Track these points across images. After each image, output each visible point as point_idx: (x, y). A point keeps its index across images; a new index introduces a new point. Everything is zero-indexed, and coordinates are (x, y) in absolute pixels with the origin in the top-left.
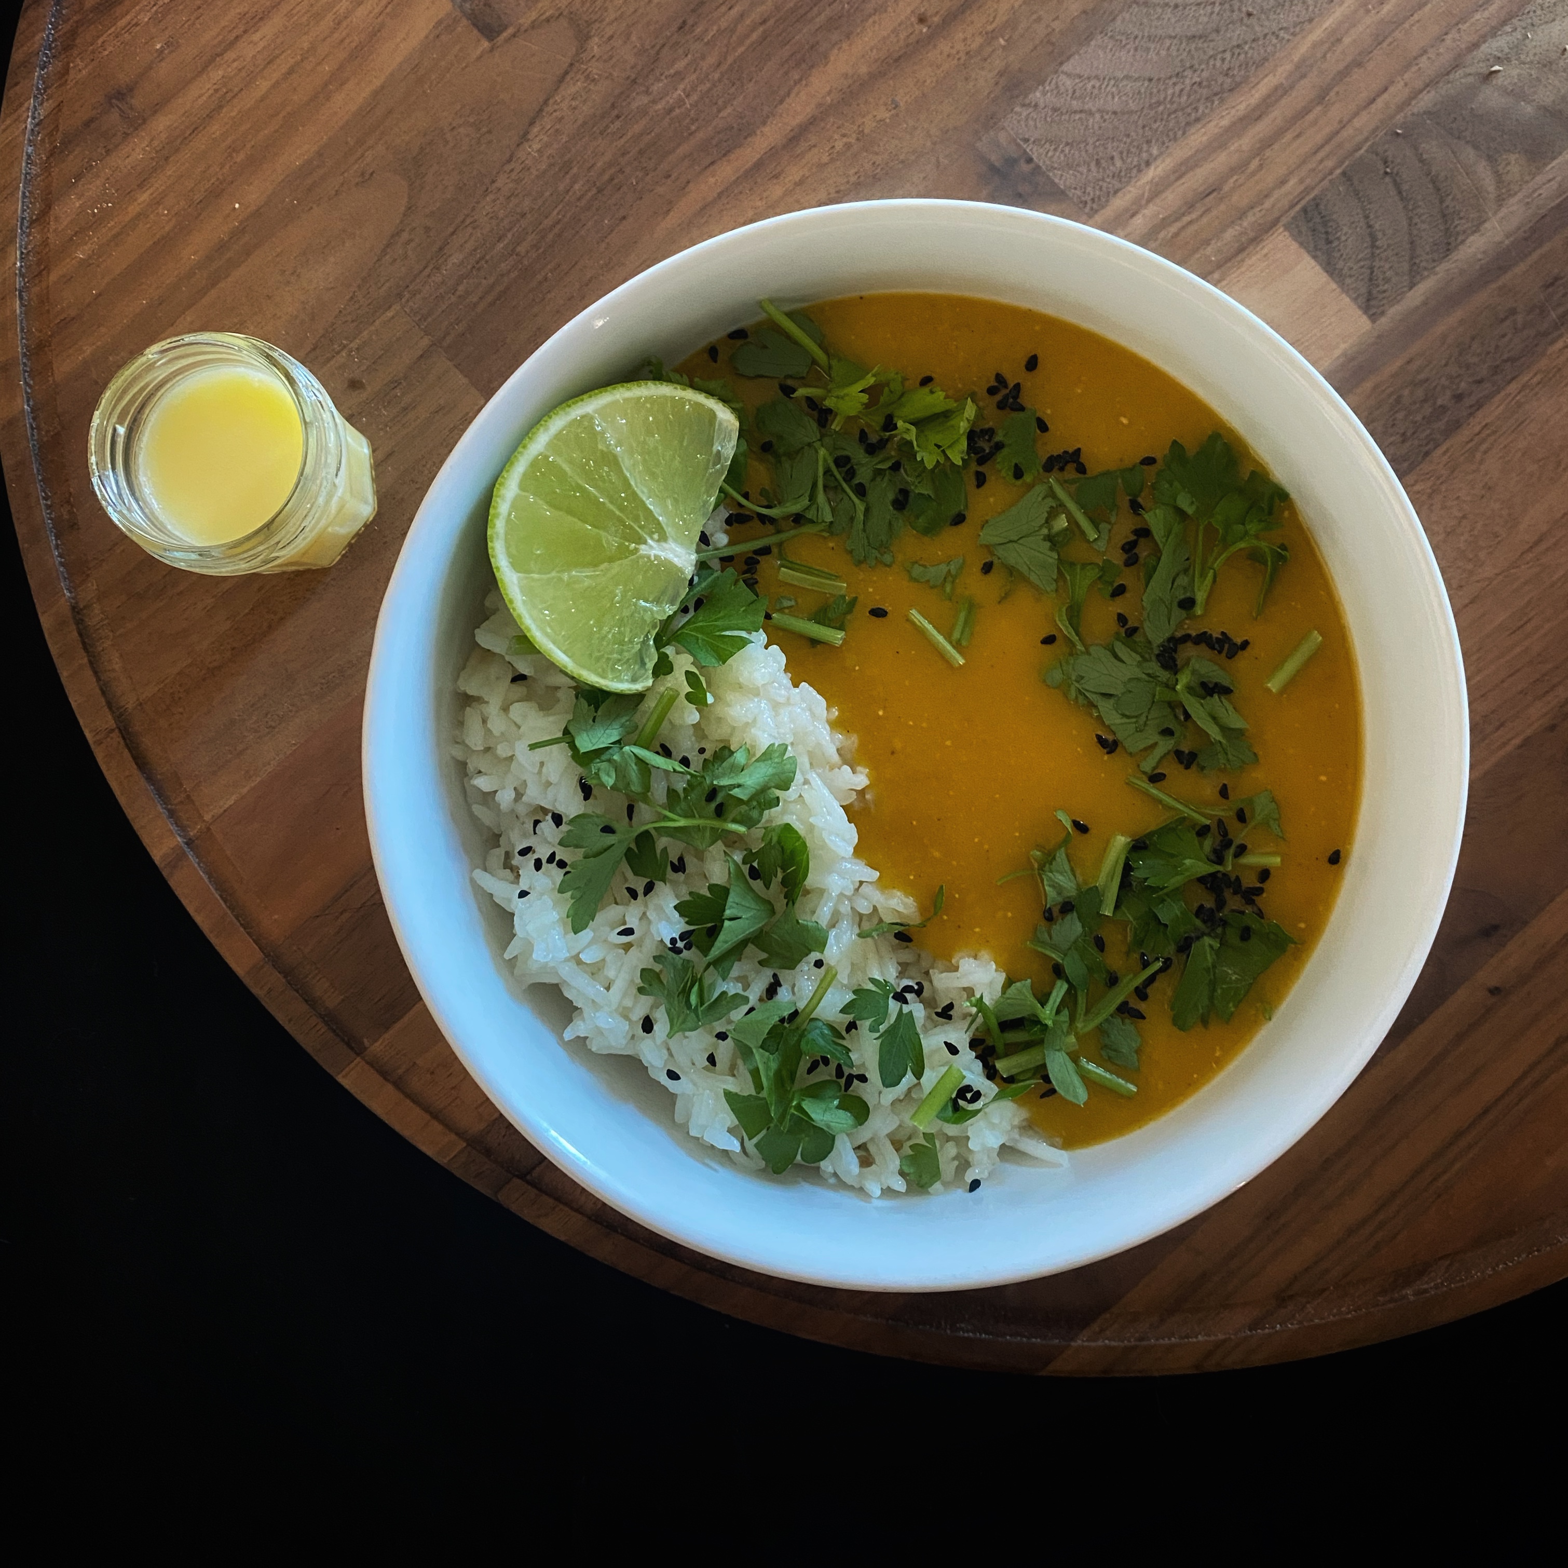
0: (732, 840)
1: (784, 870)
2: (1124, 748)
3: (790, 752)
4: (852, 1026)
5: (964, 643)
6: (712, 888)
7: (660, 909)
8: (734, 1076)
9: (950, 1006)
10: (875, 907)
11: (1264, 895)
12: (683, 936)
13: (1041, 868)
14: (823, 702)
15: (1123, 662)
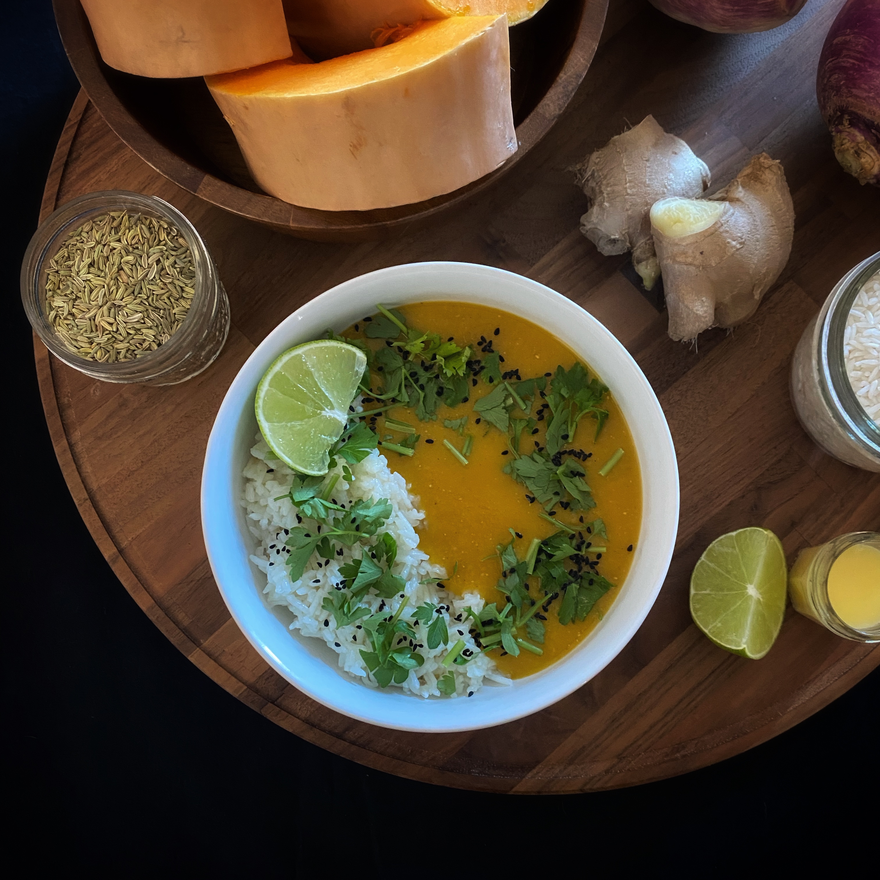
0: (364, 542)
1: (387, 554)
2: (538, 501)
3: (389, 502)
4: (416, 623)
5: (468, 454)
6: (354, 561)
7: (331, 571)
8: (364, 645)
9: (460, 615)
10: (427, 572)
11: (599, 565)
12: (342, 583)
13: (501, 554)
14: (404, 481)
15: (537, 462)
